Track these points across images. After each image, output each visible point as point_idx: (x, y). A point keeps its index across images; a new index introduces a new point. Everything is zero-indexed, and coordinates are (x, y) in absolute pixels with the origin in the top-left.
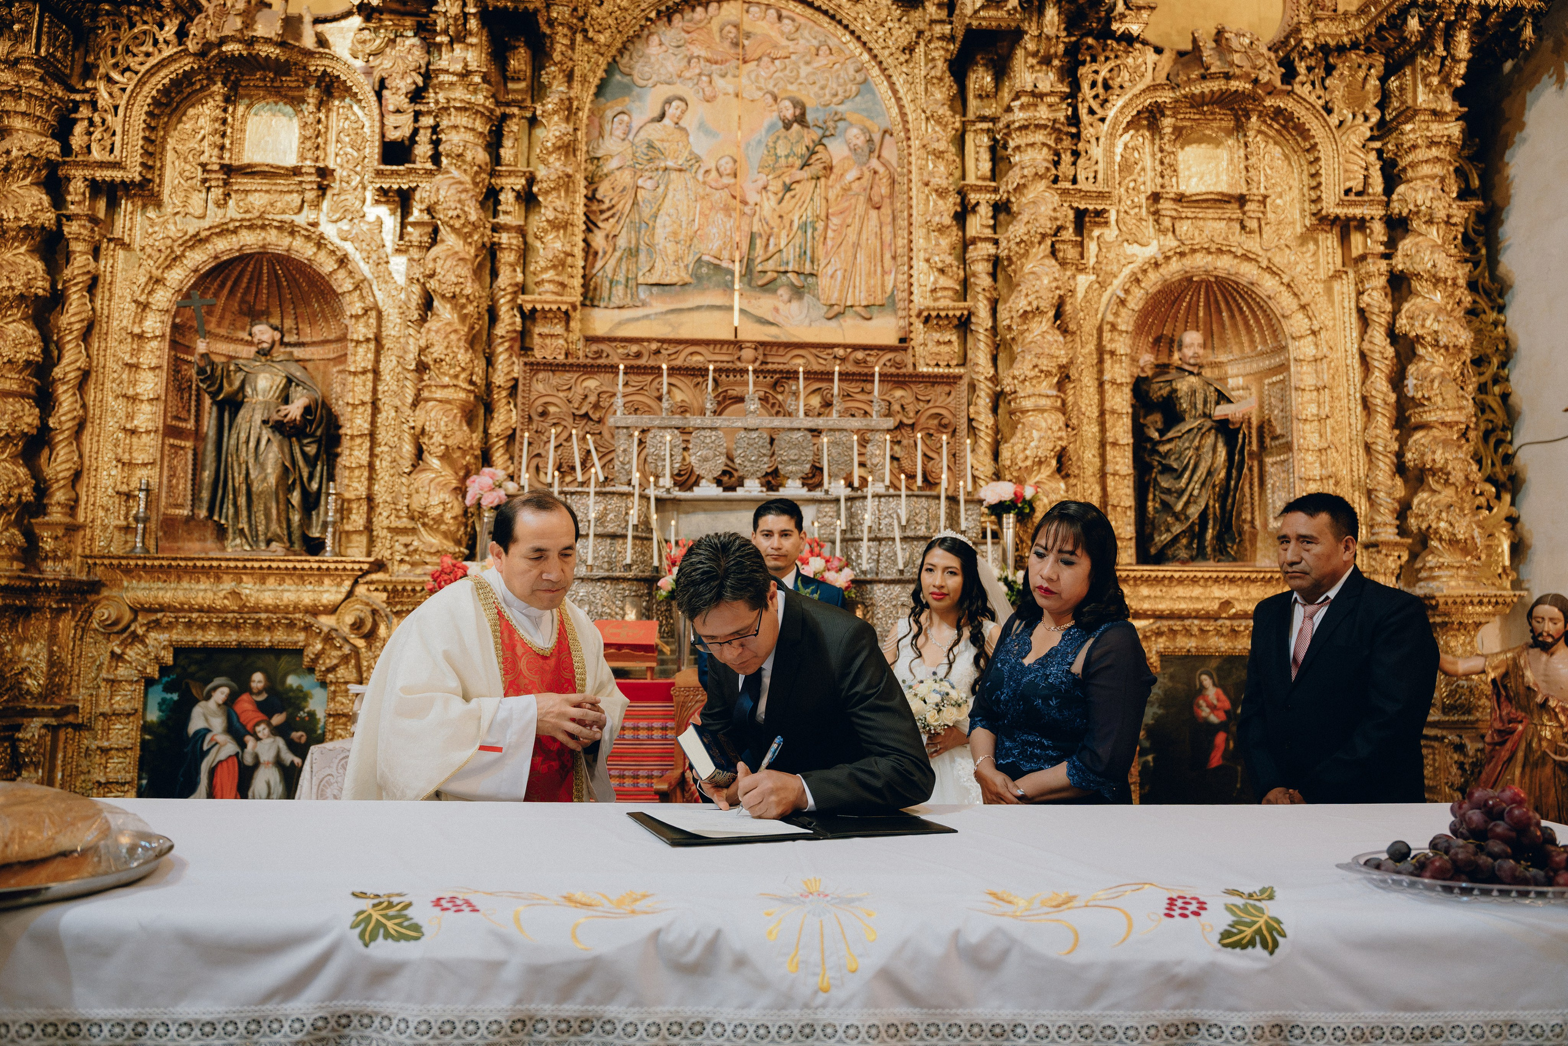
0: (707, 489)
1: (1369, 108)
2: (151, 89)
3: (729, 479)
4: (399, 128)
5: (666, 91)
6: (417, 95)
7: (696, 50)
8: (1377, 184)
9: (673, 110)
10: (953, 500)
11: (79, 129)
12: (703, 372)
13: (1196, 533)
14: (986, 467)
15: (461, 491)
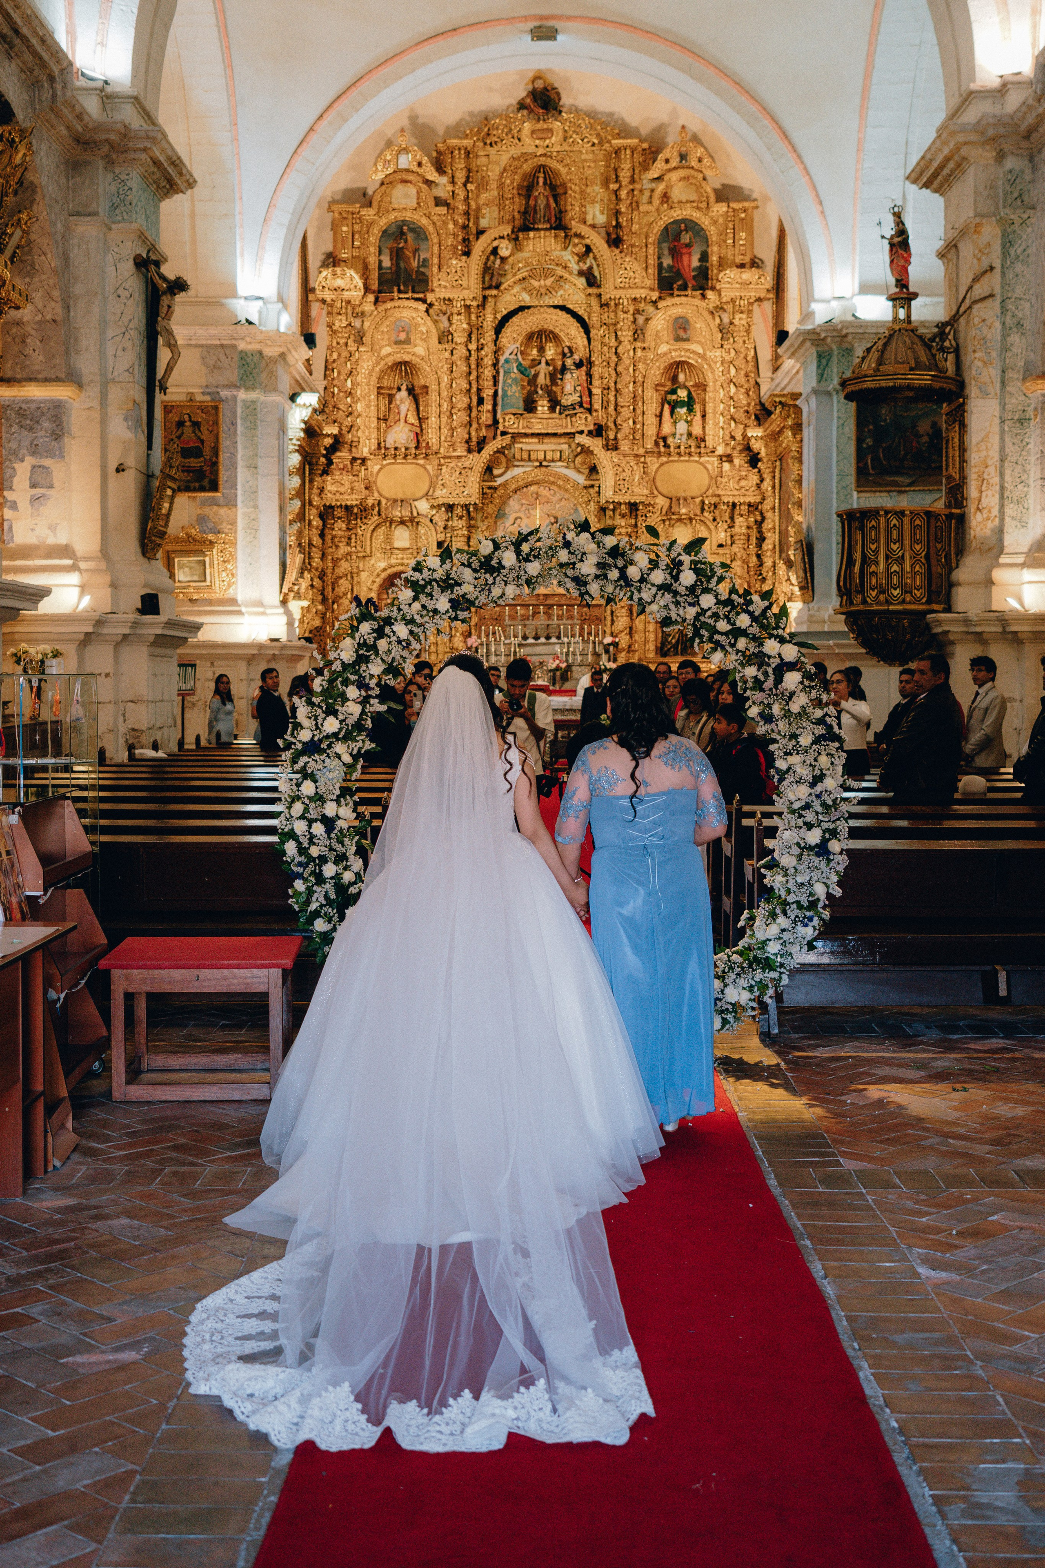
0: (531, 641)
1: (727, 519)
2: (372, 527)
3: (536, 638)
4: (441, 537)
5: (515, 515)
6: (445, 528)
7: (524, 502)
8: (729, 542)
9: (518, 521)
10: (594, 643)
11: (353, 540)
12: (529, 605)
13: (675, 646)
14: (608, 631)
15: (465, 642)
